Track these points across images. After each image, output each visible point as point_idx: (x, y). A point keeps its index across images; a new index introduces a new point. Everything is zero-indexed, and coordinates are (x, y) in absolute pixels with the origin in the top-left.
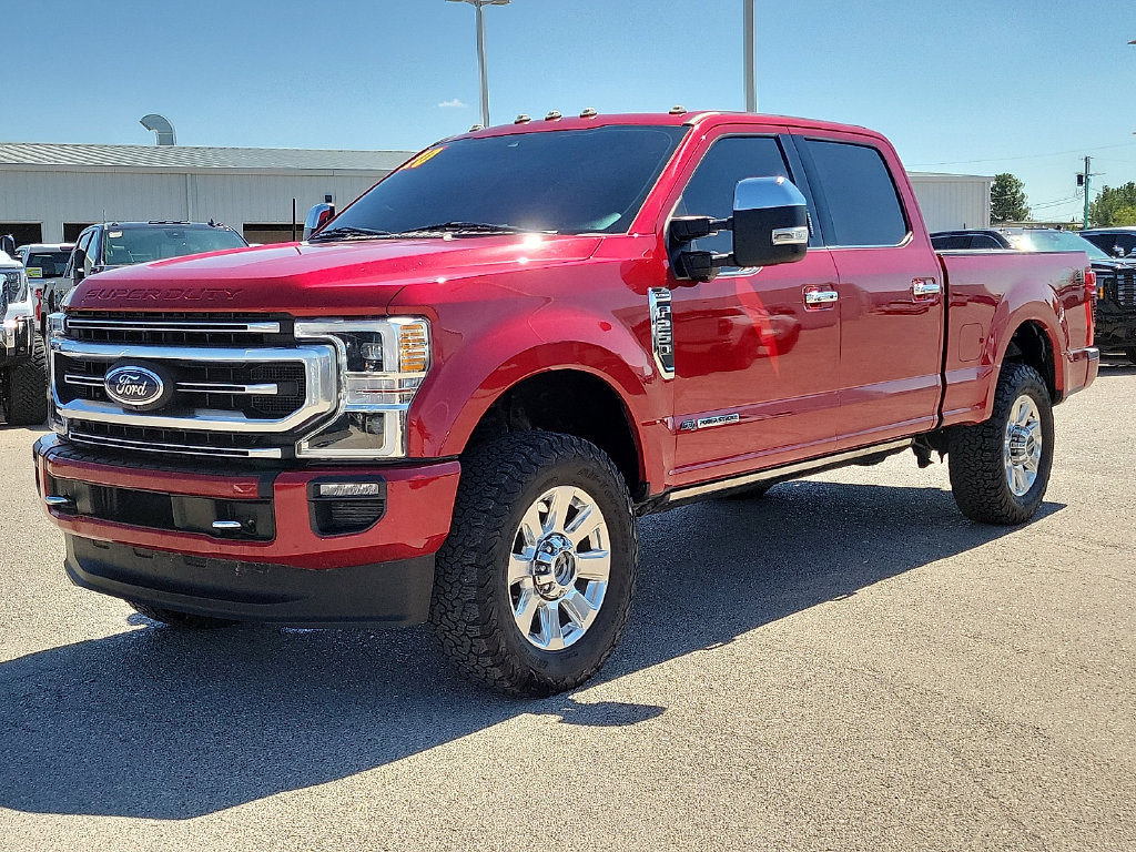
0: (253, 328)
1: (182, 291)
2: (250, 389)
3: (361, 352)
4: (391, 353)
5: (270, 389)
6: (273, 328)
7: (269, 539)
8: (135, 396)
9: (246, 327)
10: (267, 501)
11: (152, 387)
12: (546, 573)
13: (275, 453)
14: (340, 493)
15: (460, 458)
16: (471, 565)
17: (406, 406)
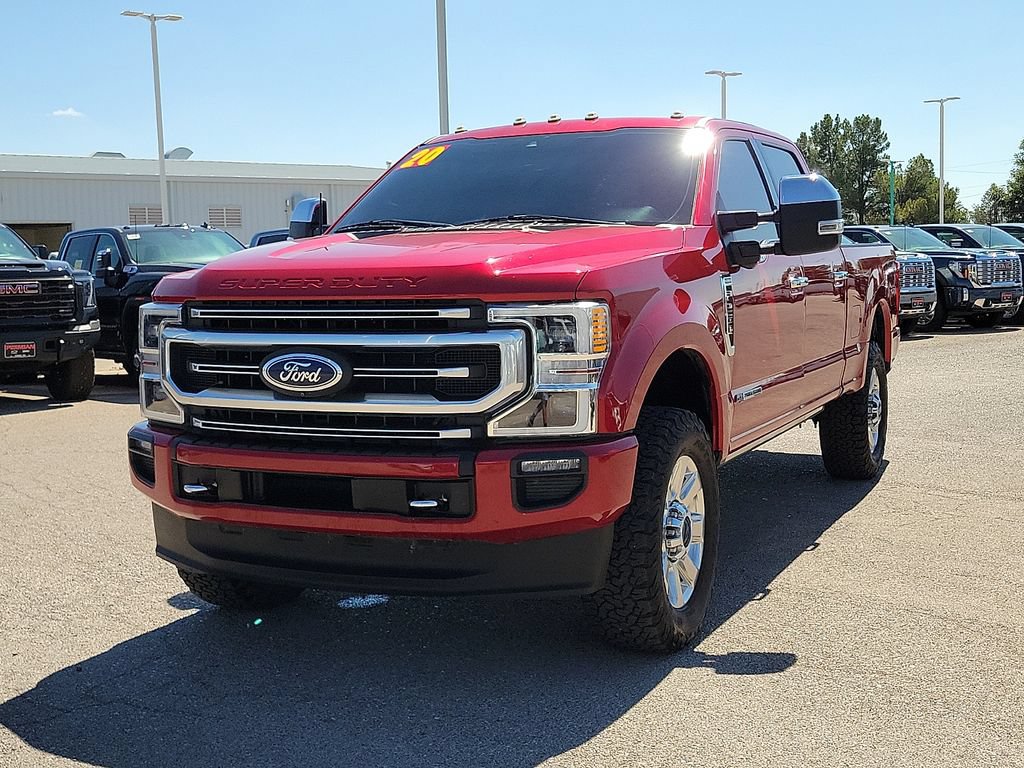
0: (444, 314)
1: (351, 279)
2: (443, 373)
3: (555, 335)
4: (584, 335)
5: (462, 372)
6: (464, 313)
7: (468, 516)
8: (306, 383)
9: (437, 314)
10: (468, 479)
11: (327, 373)
12: (674, 537)
13: (465, 433)
14: (537, 469)
15: (634, 432)
16: (642, 532)
17: (595, 385)
